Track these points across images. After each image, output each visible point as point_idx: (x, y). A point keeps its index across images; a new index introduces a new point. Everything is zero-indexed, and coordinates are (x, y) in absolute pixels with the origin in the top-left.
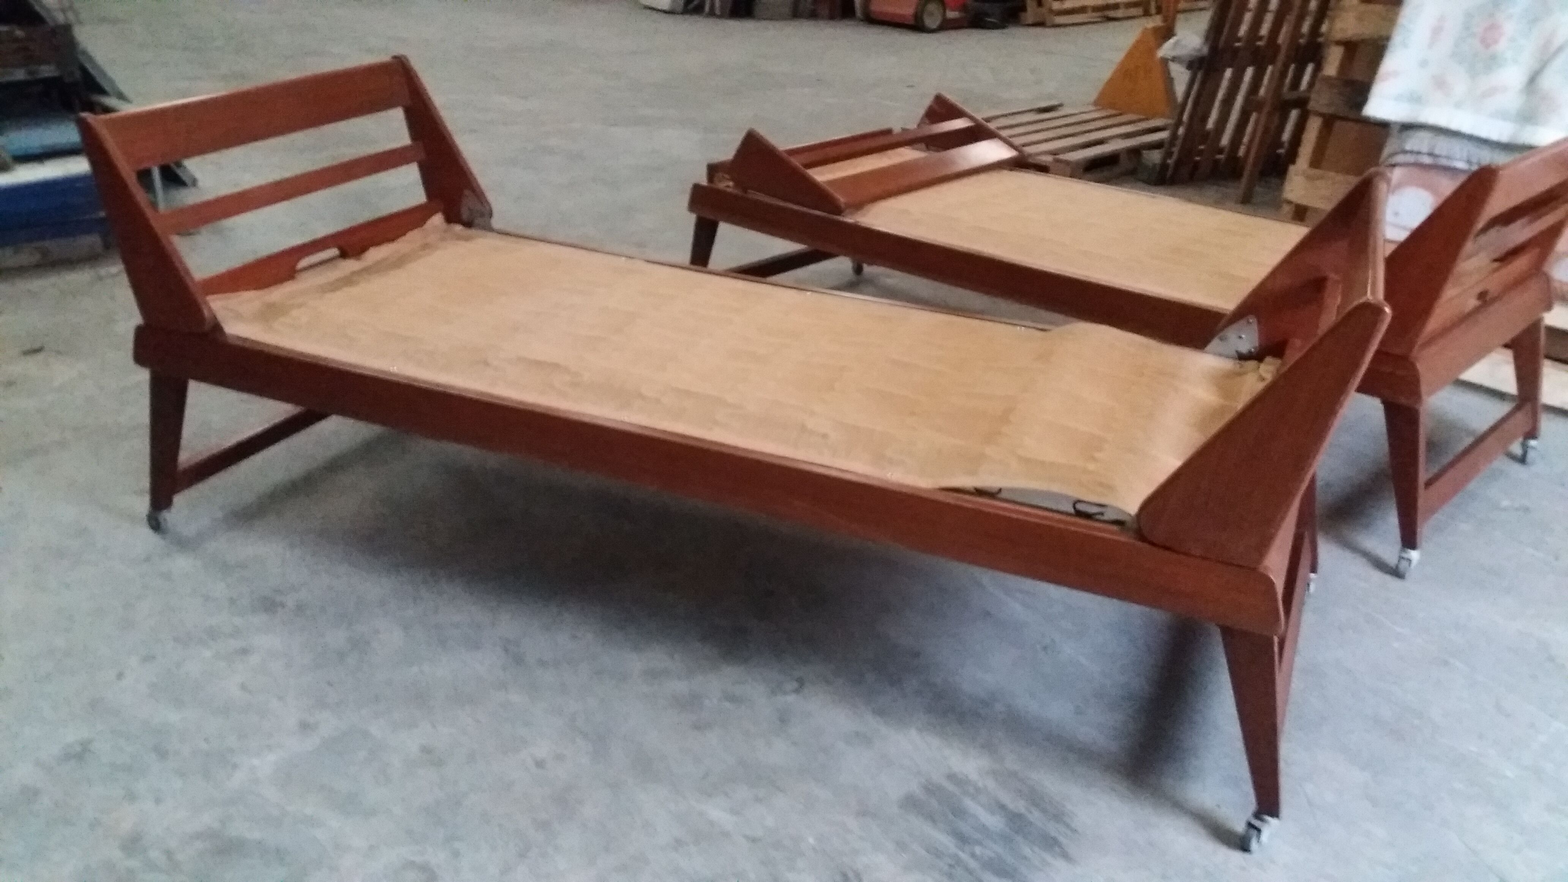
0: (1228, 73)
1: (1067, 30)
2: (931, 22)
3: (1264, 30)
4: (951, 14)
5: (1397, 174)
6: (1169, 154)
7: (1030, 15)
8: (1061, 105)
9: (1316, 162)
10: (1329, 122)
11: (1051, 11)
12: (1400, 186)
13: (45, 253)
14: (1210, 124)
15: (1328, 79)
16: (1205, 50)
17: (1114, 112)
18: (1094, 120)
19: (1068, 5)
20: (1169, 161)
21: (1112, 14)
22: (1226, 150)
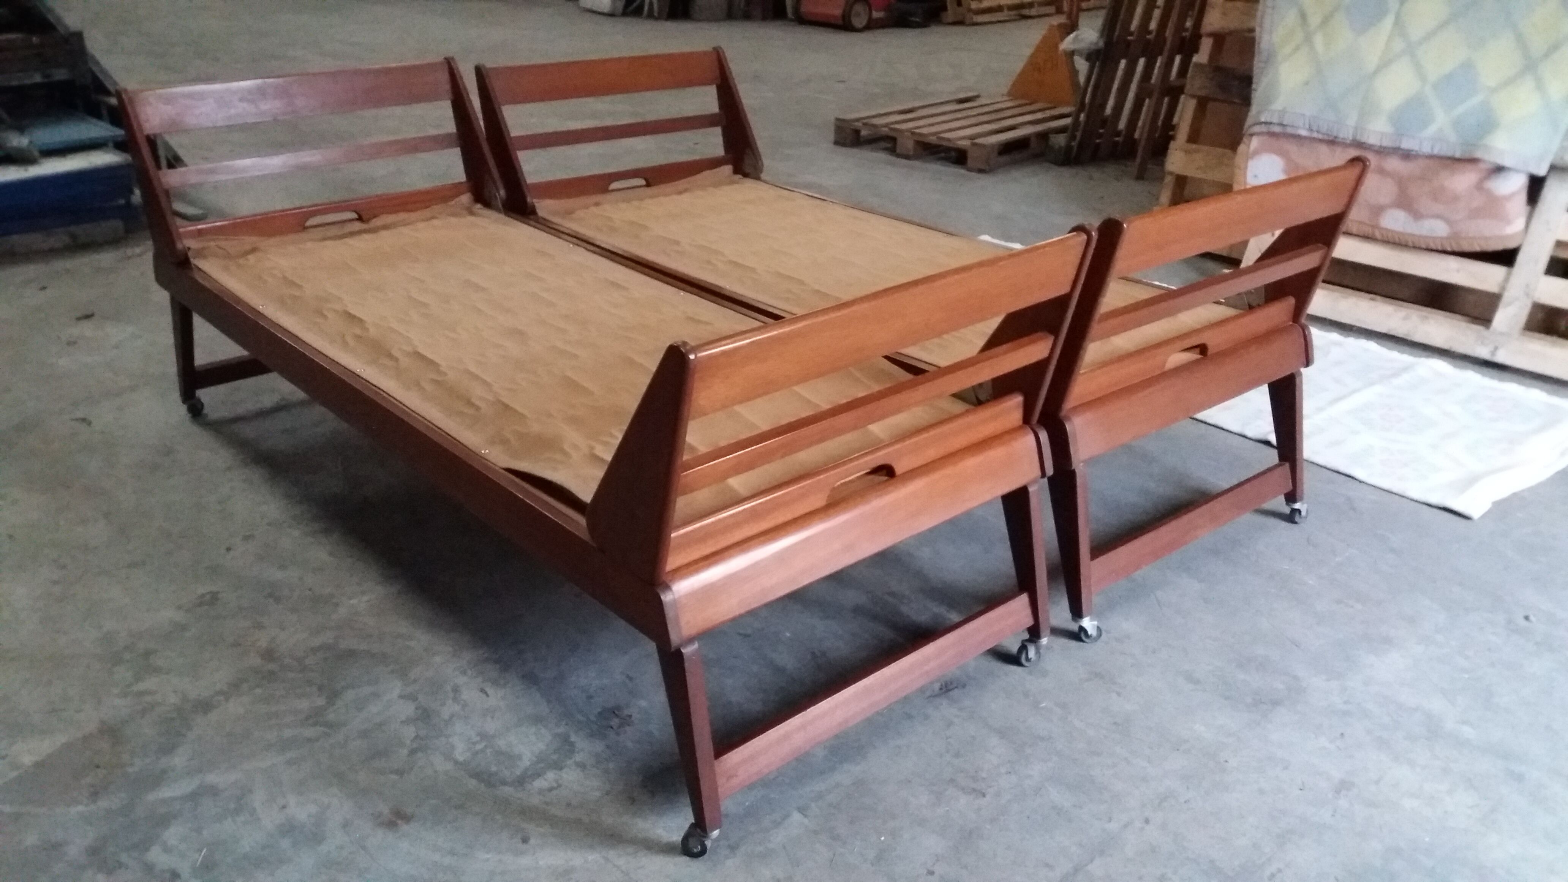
0: (1123, 63)
1: (985, 28)
2: (859, 21)
3: (1153, 25)
4: (876, 15)
5: (1255, 142)
6: (1073, 137)
7: (950, 14)
8: (978, 97)
9: (1194, 138)
10: (1202, 103)
11: (970, 10)
12: (1257, 153)
13: (73, 237)
14: (1108, 110)
15: (1199, 66)
16: (1101, 44)
17: (1023, 102)
18: (1008, 108)
19: (985, 4)
20: (1073, 144)
21: (1026, 12)
22: (1124, 133)
